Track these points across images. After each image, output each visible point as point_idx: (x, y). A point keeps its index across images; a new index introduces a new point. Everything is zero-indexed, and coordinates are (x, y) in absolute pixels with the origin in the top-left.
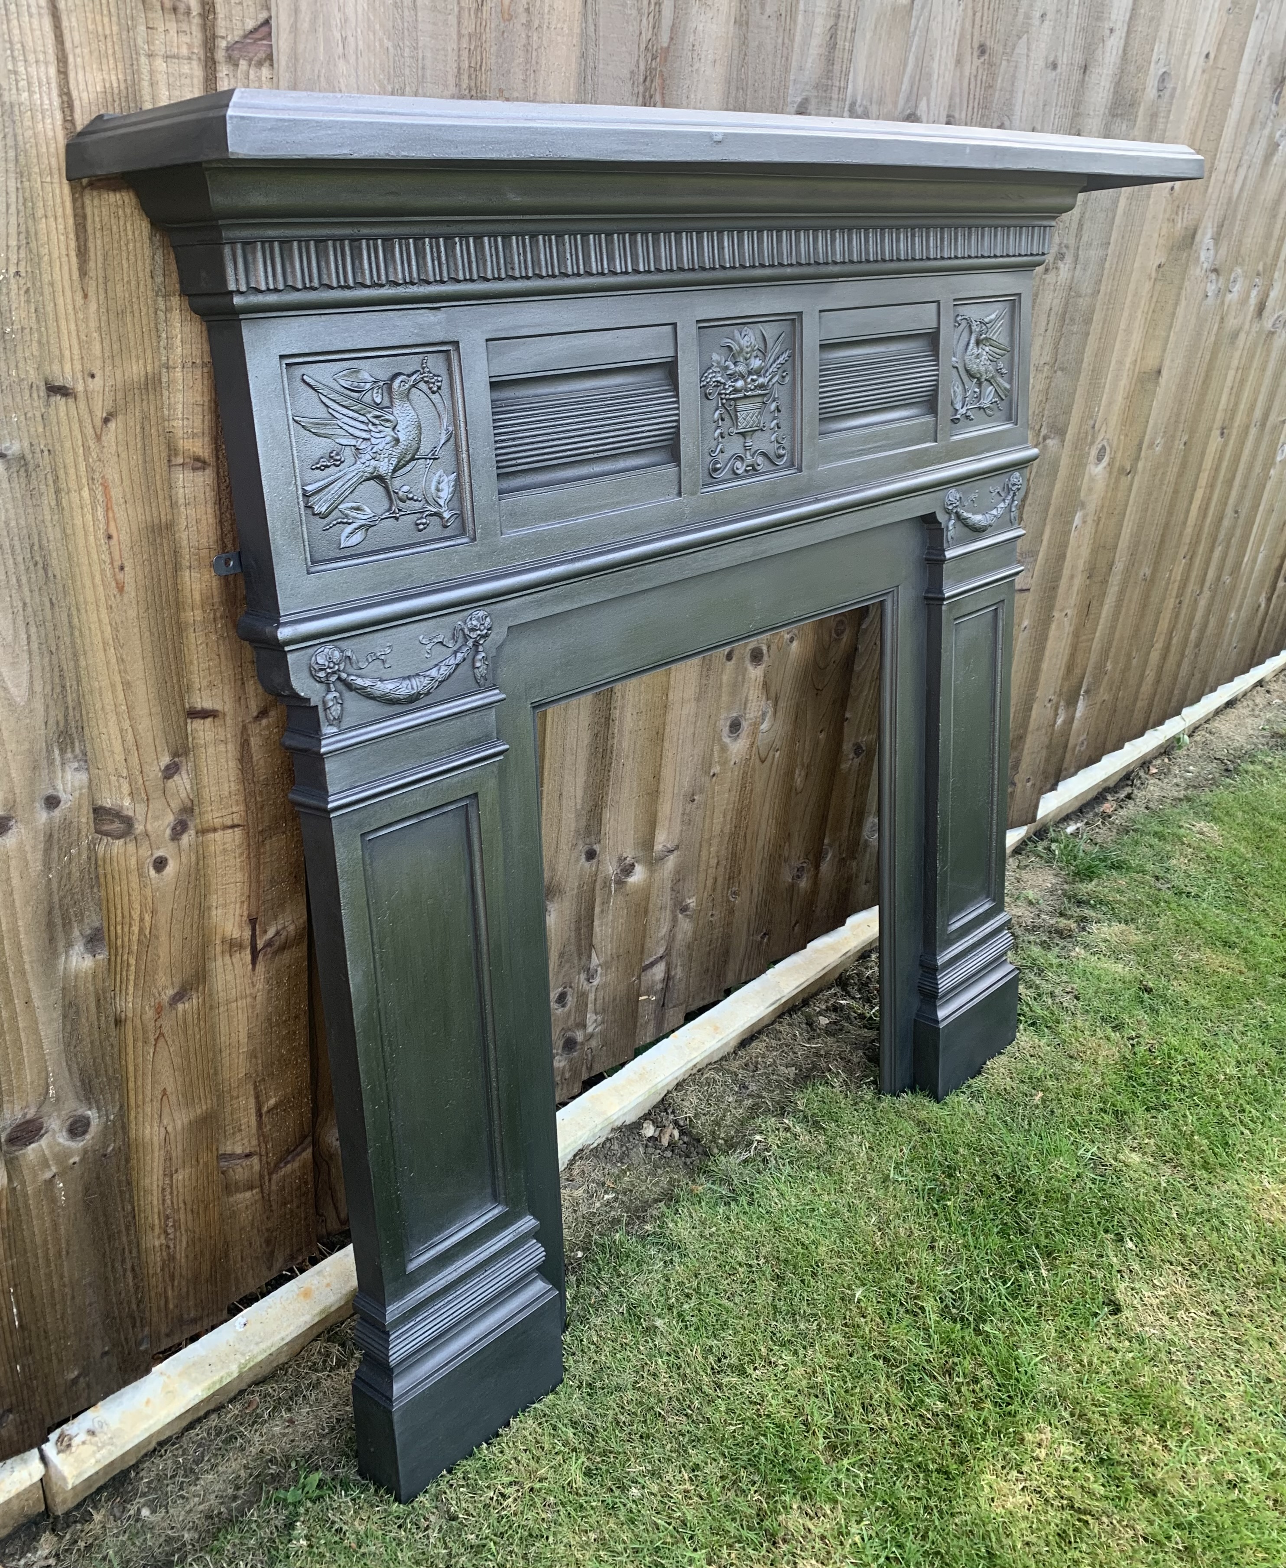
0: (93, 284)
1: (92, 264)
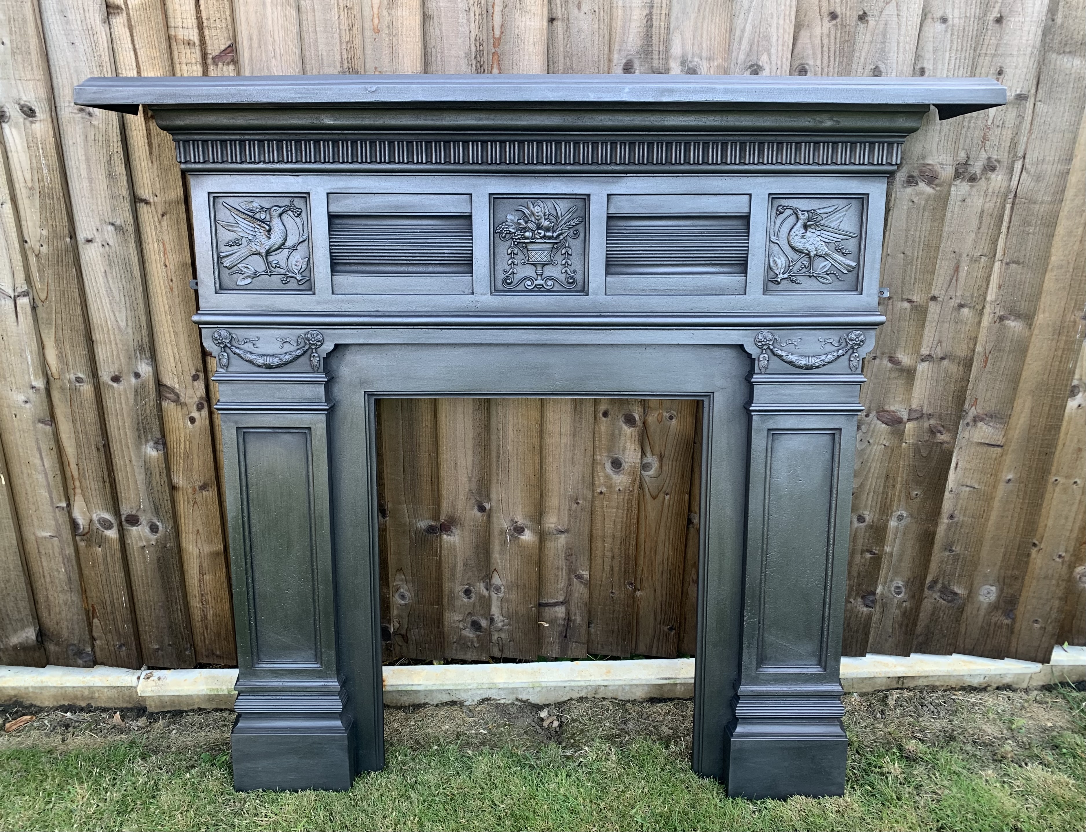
0: (154, 158)
1: (154, 150)
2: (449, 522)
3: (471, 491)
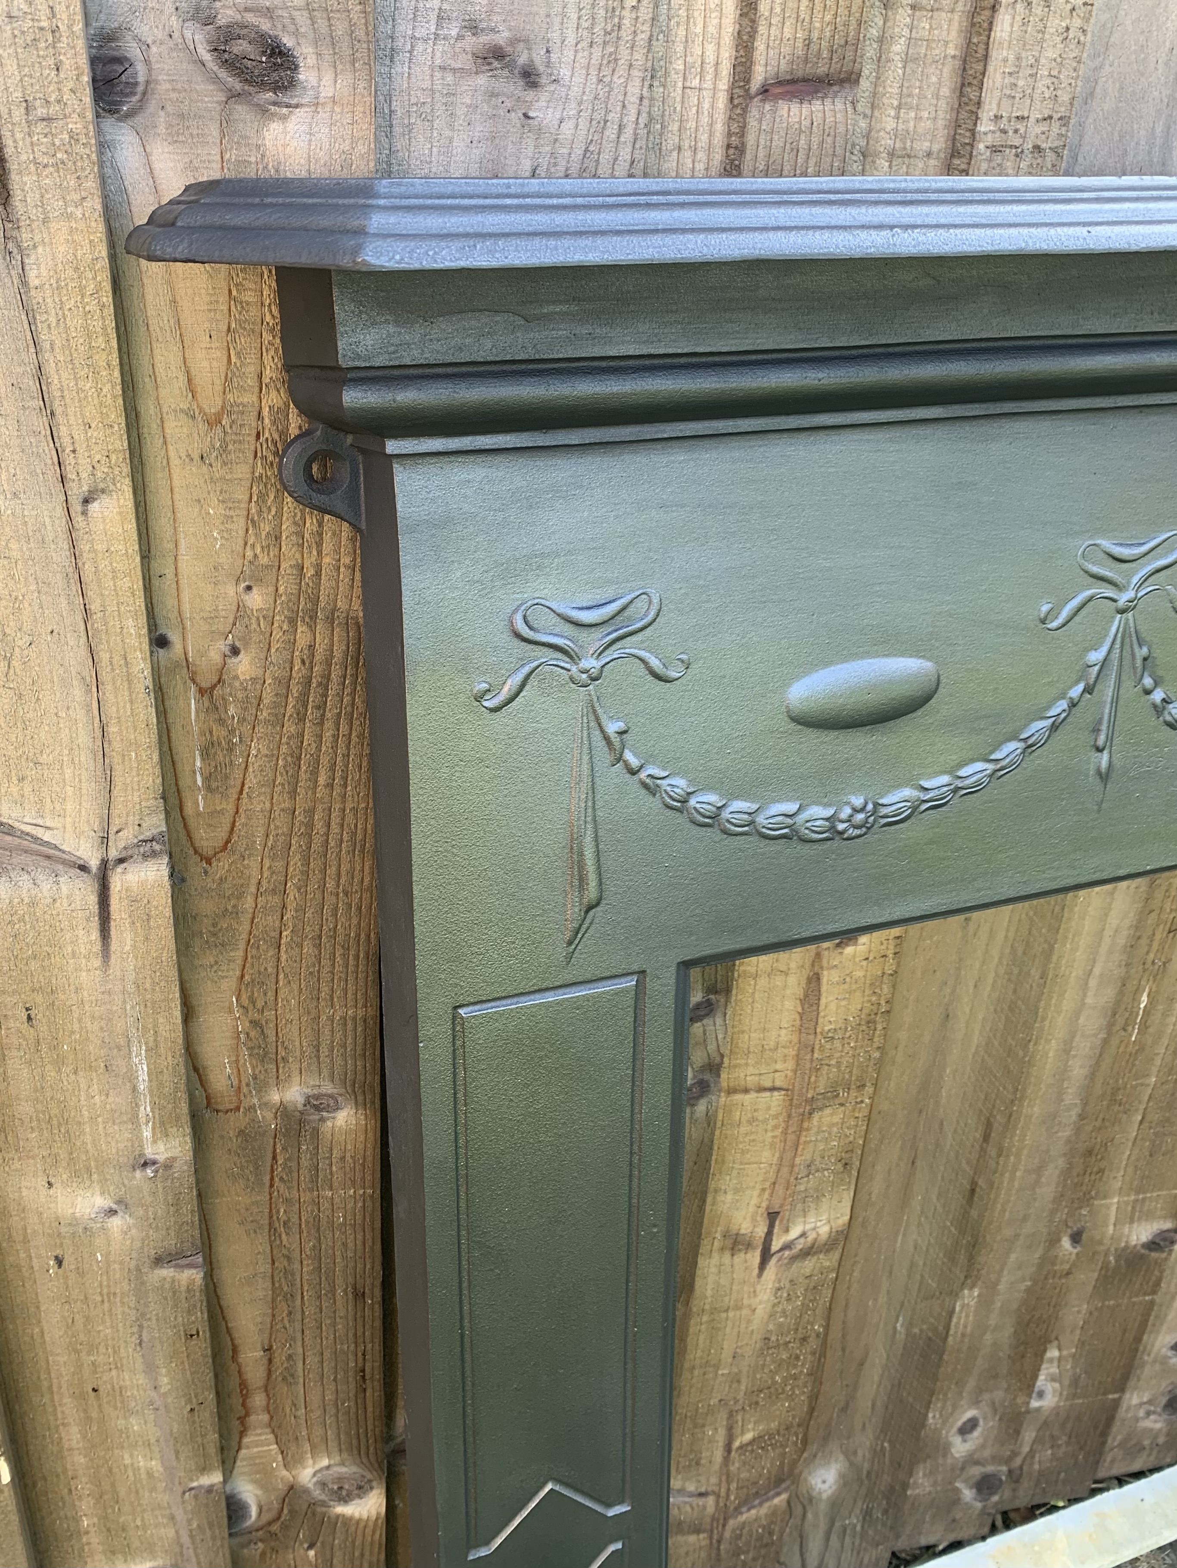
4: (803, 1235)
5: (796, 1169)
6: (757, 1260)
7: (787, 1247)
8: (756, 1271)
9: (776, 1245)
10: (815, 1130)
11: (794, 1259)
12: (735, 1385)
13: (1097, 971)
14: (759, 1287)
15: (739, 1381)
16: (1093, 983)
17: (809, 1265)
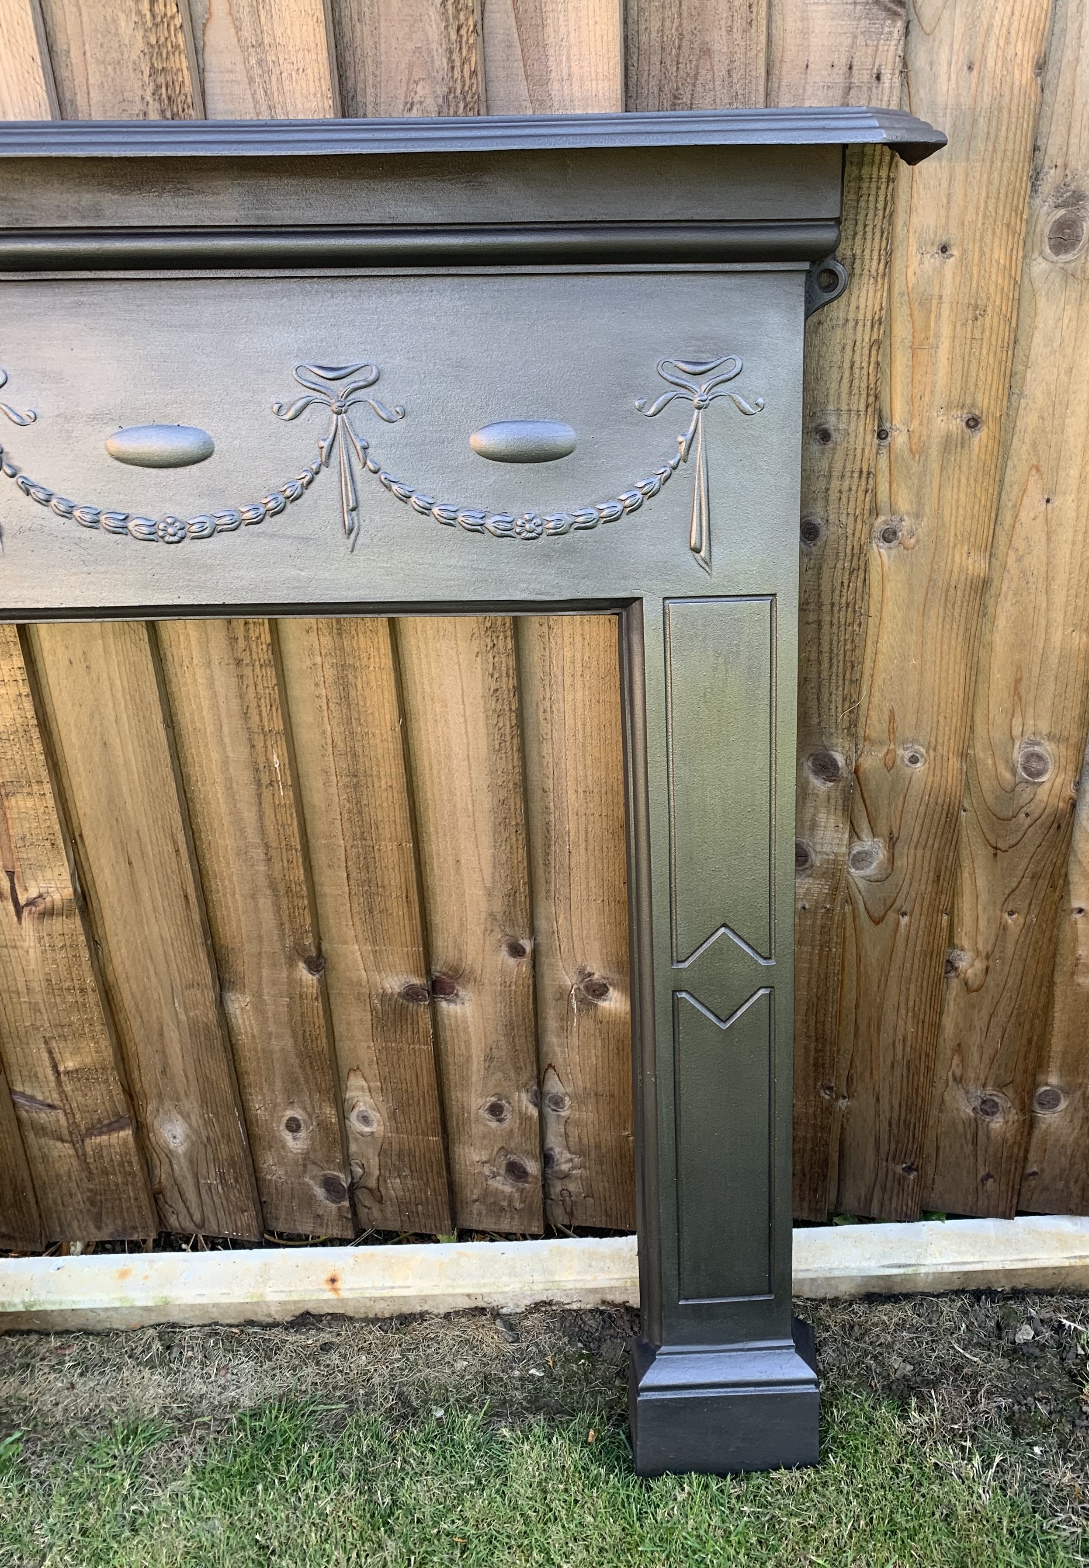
2: (451, 977)
3: (492, 915)
4: (40, 896)
5: (13, 839)
6: (11, 908)
7: (31, 903)
8: (15, 919)
9: (22, 901)
10: (15, 810)
11: (43, 915)
12: (38, 1014)
13: (226, 729)
14: (23, 933)
15: (39, 1011)
16: (227, 740)
17: (58, 925)
